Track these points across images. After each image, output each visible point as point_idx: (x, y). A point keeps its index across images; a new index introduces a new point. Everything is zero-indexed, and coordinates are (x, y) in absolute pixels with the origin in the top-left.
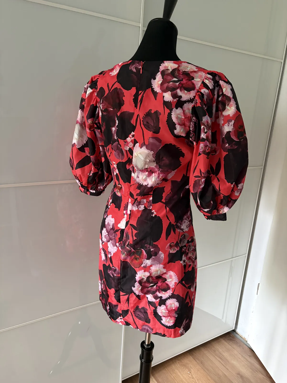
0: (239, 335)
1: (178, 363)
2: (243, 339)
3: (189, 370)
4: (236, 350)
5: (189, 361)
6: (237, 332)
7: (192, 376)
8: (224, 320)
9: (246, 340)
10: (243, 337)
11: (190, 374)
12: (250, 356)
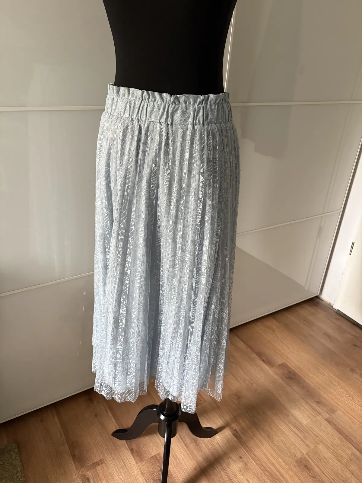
0: (322, 300)
1: (261, 325)
2: (328, 304)
3: (274, 331)
4: (321, 314)
5: (272, 323)
6: (321, 298)
7: (277, 335)
8: (306, 288)
9: (332, 305)
10: (328, 303)
11: (274, 334)
12: (337, 319)
